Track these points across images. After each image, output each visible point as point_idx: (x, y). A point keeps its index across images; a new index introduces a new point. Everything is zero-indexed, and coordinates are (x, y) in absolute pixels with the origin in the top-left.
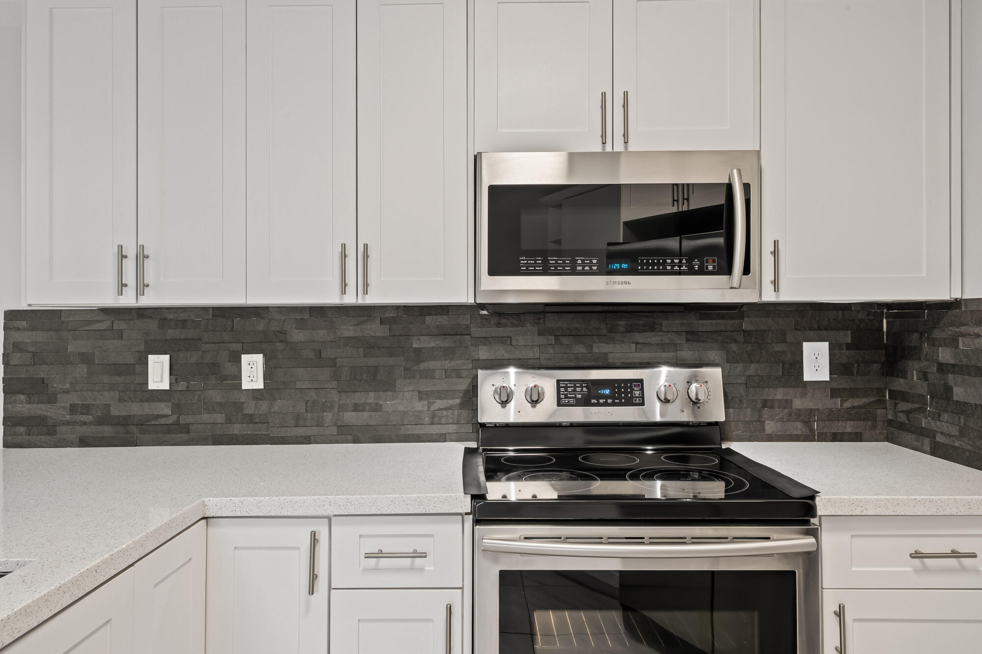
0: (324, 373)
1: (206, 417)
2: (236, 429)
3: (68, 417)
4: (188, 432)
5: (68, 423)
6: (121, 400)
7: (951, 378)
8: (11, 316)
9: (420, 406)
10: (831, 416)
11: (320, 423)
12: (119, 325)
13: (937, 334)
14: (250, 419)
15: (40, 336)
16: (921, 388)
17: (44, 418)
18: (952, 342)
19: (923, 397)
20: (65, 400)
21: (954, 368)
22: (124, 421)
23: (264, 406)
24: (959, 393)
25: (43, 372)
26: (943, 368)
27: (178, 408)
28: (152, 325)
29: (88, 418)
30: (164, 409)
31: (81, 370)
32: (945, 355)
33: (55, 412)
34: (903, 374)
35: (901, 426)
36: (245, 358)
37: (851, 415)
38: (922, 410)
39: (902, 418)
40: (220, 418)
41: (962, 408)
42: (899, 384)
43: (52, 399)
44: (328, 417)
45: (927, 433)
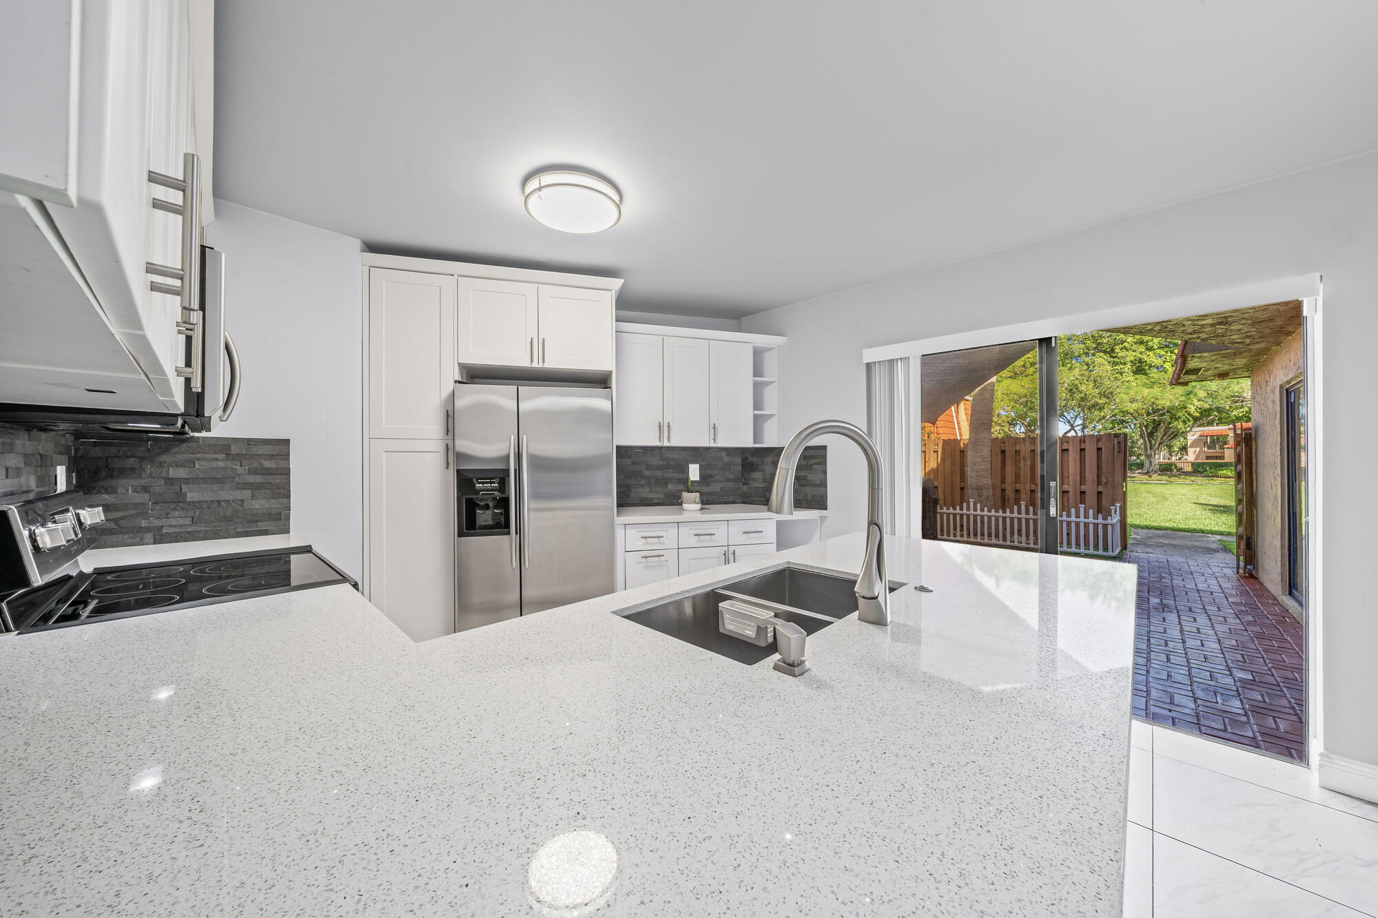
7: (185, 488)
13: (166, 458)
18: (191, 463)
19: (143, 504)
21: (191, 480)
24: (192, 496)
26: (170, 481)
32: (181, 473)
35: (104, 532)
41: (196, 505)
45: (148, 530)
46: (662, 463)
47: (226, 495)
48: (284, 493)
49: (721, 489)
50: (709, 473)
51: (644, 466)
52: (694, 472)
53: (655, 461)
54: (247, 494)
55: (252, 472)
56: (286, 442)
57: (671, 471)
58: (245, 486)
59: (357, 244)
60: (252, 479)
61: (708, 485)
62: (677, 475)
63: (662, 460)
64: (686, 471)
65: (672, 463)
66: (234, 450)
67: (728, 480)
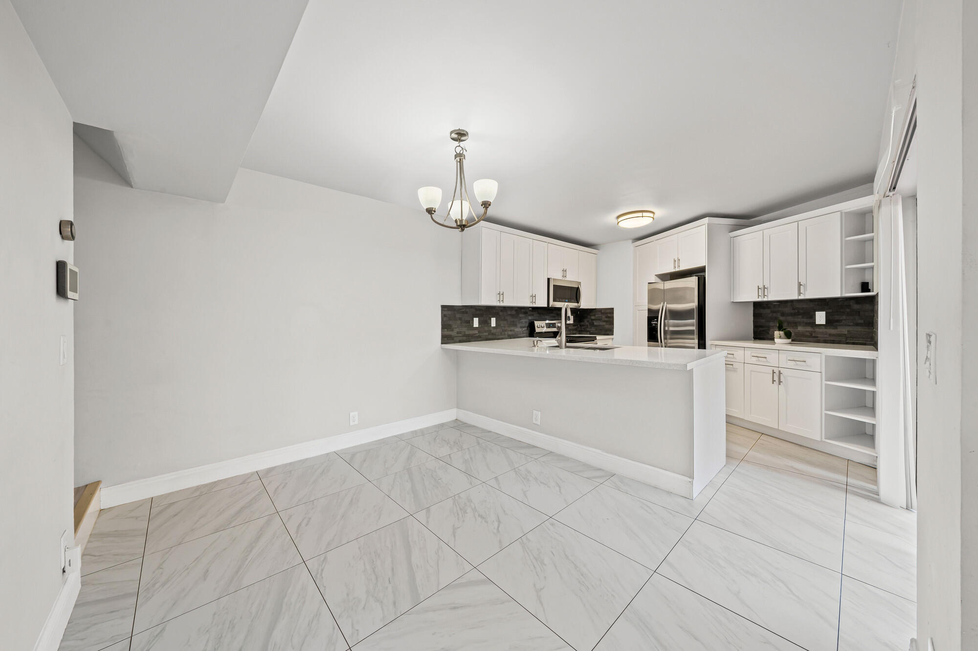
0: (505, 322)
1: (485, 334)
2: (490, 337)
3: (457, 335)
4: (481, 338)
5: (457, 337)
6: (468, 330)
7: (594, 321)
8: (443, 307)
9: (520, 330)
10: (573, 330)
11: (505, 335)
12: (468, 310)
13: (591, 314)
14: (493, 334)
15: (450, 312)
16: (587, 324)
17: (451, 335)
18: (595, 315)
19: (587, 325)
20: (456, 330)
21: (594, 320)
22: (468, 336)
23: (495, 330)
24: (595, 324)
25: (451, 322)
26: (592, 320)
27: (479, 332)
28: (473, 310)
29: (461, 335)
30: (476, 332)
31: (459, 322)
32: (593, 318)
33: (453, 333)
34: (583, 322)
35: (582, 331)
36: (492, 318)
37: (576, 330)
38: (587, 327)
39: (583, 330)
40: (487, 334)
41: (596, 326)
42: (582, 323)
43: (453, 330)
44: (506, 333)
45: (588, 331)
46: (793, 311)
47: (601, 323)
48: (612, 323)
49: (848, 331)
50: (836, 319)
51: (779, 314)
52: (820, 318)
53: (787, 310)
54: (605, 323)
55: (606, 317)
56: (613, 309)
57: (800, 317)
58: (605, 321)
59: (631, 241)
60: (606, 319)
61: (836, 328)
62: (805, 320)
63: (793, 309)
64: (813, 317)
65: (801, 311)
66: (602, 311)
67: (857, 325)
